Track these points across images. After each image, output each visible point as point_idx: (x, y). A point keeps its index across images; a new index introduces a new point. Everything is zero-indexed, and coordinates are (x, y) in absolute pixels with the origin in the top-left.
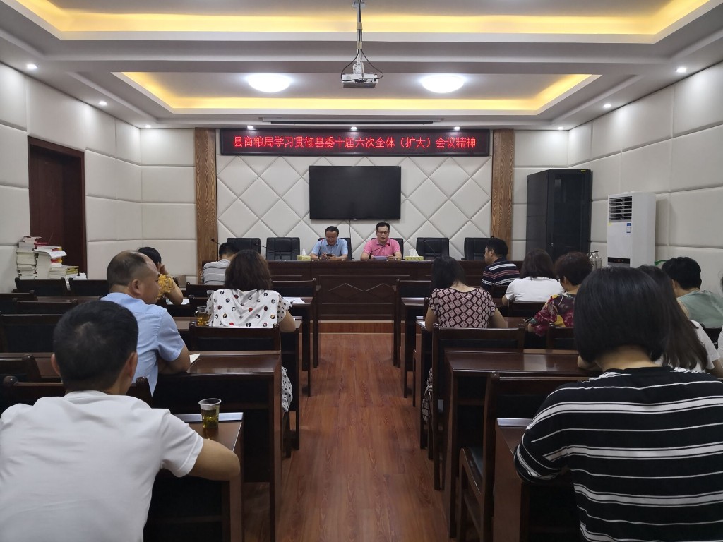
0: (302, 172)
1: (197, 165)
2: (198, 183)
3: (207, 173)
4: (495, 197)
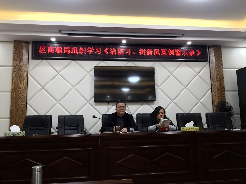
1: (14, 66)
2: (14, 77)
3: (21, 71)
4: (214, 86)
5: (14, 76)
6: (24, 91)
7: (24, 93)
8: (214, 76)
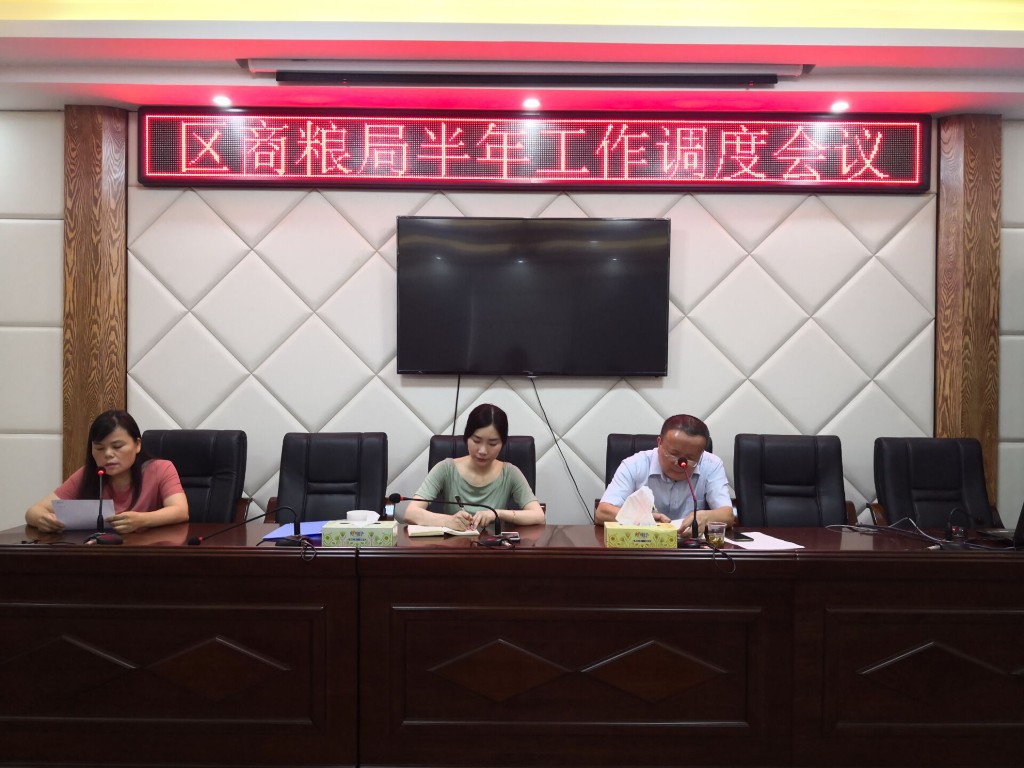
0: (376, 235)
1: (69, 215)
2: (70, 266)
3: (98, 237)
4: (948, 312)
5: (70, 258)
6: (113, 323)
7: (113, 333)
8: (954, 263)
